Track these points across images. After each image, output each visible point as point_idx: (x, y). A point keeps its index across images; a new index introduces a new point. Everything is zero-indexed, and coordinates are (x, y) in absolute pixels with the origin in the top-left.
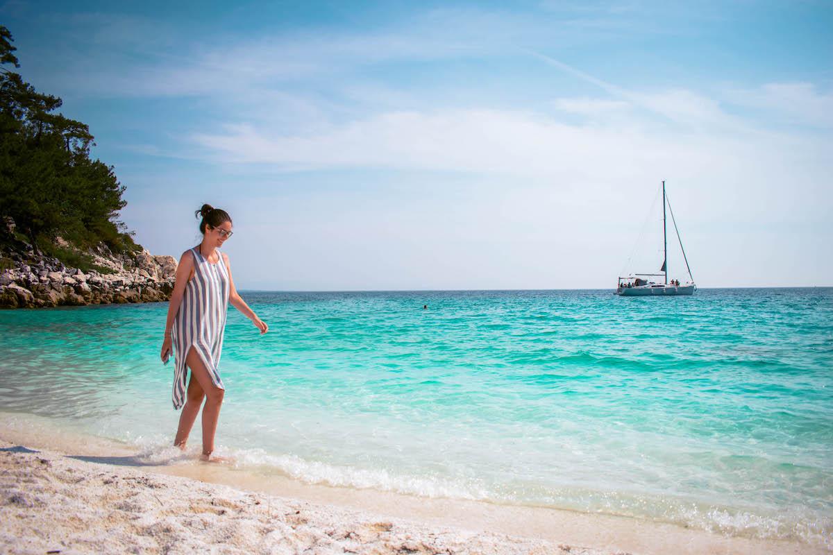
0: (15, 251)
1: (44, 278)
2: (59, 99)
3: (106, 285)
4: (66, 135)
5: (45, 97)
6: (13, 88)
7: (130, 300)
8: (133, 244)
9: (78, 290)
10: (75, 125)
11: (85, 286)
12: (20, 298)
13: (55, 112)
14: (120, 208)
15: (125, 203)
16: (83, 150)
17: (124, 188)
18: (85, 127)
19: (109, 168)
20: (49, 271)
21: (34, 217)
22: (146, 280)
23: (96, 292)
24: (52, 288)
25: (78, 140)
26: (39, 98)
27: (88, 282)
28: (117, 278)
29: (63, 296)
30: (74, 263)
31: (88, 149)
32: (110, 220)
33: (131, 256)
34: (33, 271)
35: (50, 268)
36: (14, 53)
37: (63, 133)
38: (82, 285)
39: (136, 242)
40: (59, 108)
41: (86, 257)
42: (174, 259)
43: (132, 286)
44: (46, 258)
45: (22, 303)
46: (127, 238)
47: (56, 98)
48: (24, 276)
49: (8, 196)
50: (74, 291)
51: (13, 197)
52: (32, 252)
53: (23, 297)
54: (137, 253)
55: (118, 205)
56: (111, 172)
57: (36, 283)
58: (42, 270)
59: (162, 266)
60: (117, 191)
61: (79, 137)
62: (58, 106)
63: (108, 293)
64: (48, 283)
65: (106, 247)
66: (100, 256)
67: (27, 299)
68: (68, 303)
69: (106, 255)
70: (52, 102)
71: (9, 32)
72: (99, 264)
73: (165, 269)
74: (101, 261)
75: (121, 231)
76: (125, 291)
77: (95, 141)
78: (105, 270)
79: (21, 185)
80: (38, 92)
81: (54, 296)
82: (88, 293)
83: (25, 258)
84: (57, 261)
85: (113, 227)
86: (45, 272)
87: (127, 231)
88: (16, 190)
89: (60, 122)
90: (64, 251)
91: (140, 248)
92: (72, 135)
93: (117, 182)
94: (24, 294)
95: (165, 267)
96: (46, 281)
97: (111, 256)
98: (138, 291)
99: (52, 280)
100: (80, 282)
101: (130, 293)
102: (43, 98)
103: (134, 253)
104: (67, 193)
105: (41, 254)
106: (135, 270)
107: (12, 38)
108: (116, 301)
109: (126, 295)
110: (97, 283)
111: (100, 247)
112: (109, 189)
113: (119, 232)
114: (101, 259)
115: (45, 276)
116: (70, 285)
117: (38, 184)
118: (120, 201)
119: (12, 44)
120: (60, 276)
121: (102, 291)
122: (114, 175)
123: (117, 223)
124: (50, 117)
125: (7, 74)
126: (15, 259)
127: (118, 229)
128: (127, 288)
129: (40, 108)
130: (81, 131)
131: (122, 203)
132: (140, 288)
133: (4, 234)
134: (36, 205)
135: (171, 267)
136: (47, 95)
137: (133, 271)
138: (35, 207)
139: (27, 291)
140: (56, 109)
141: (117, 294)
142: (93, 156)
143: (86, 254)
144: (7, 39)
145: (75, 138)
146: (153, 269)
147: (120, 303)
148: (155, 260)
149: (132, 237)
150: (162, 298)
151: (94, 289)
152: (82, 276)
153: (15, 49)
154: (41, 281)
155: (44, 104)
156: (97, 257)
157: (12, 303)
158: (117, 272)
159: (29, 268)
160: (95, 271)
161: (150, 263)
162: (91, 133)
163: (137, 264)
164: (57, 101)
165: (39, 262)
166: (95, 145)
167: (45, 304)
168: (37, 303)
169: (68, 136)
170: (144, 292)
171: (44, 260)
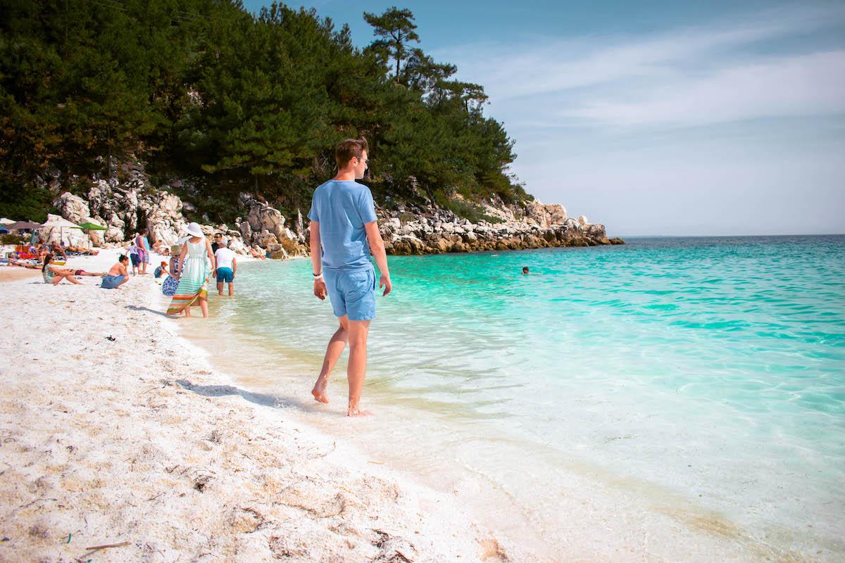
0: (415, 206)
1: (438, 229)
2: (454, 66)
3: (490, 233)
4: (464, 97)
5: (443, 66)
6: (417, 61)
7: (510, 247)
8: (525, 194)
9: (465, 239)
10: (470, 87)
11: (472, 235)
12: (413, 246)
13: (451, 79)
14: (511, 161)
15: (515, 156)
16: (478, 110)
17: (514, 142)
18: (480, 88)
19: (500, 124)
20: (443, 222)
21: (429, 175)
22: (530, 228)
23: (481, 240)
24: (443, 236)
25: (475, 101)
26: (437, 67)
27: (474, 231)
28: (503, 226)
29: (450, 244)
30: (465, 213)
31: (482, 109)
32: (502, 172)
33: (522, 206)
34: (429, 223)
35: (444, 219)
36: (415, 31)
37: (462, 96)
38: (468, 234)
39: (528, 192)
40: (455, 74)
41: (479, 208)
42: (562, 207)
43: (516, 234)
44: (441, 211)
45: (414, 250)
46: (518, 189)
47: (452, 65)
48: (421, 228)
49: (408, 159)
50: (461, 240)
51: (411, 159)
52: (431, 206)
53: (415, 245)
54: (527, 203)
55: (509, 159)
56: (502, 128)
57: (430, 233)
58: (436, 222)
59: (551, 214)
60: (507, 145)
61: (475, 97)
62: (454, 72)
63: (491, 240)
64: (441, 232)
65: (499, 198)
66: (493, 206)
67: (418, 247)
68: (454, 250)
69: (498, 206)
70: (449, 70)
71: (410, 13)
72: (490, 215)
73: (554, 217)
74: (491, 211)
75: (513, 182)
76: (507, 239)
77: (489, 99)
78: (494, 220)
79: (417, 148)
80: (437, 62)
81: (442, 244)
82: (473, 241)
83: (423, 211)
84: (451, 213)
85: (506, 179)
86: (439, 224)
87: (519, 182)
88: (414, 152)
89: (457, 87)
90: (459, 205)
91: (532, 198)
92: (470, 96)
93: (507, 137)
94: (416, 243)
95: (553, 215)
96: (439, 231)
97: (503, 206)
98: (520, 238)
99: (445, 230)
100: (467, 231)
101: (512, 240)
102: (441, 67)
103: (525, 203)
104: (457, 151)
105: (437, 207)
106: (523, 219)
107: (414, 17)
108: (497, 249)
109: (506, 242)
110: (482, 232)
111: (493, 198)
112: (500, 144)
113: (512, 184)
114: (493, 210)
115: (439, 227)
116: (460, 234)
117: (432, 145)
118: (511, 154)
119: (413, 23)
120: (451, 227)
121: (486, 239)
122: (505, 131)
123: (510, 175)
124: (447, 83)
125: (411, 50)
126: (415, 212)
127: (511, 180)
128: (511, 236)
129: (438, 76)
130: (477, 92)
131: (513, 156)
132: (522, 236)
133: (409, 191)
134: (430, 165)
135: (560, 215)
136: (444, 64)
137: (521, 219)
138: (429, 167)
139: (418, 240)
140: (453, 75)
141: (499, 242)
142: (486, 114)
143: (479, 205)
144: (409, 19)
145: (471, 99)
146: (541, 217)
147: (501, 250)
148: (545, 209)
149: (524, 187)
150: (543, 245)
151: (479, 238)
152: (470, 226)
153: (416, 27)
154: (435, 231)
155: (442, 72)
156: (489, 208)
157: (406, 250)
158: (505, 221)
159: (425, 220)
160: (484, 221)
161: (539, 212)
162: (486, 93)
163: (527, 214)
164: (453, 68)
165: (434, 214)
166: (489, 103)
167: (432, 252)
168: (426, 251)
169: (467, 98)
170: (526, 239)
171: (440, 213)
